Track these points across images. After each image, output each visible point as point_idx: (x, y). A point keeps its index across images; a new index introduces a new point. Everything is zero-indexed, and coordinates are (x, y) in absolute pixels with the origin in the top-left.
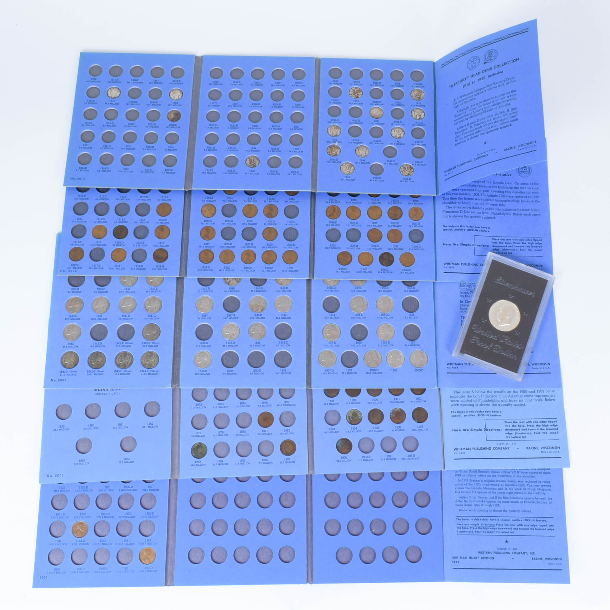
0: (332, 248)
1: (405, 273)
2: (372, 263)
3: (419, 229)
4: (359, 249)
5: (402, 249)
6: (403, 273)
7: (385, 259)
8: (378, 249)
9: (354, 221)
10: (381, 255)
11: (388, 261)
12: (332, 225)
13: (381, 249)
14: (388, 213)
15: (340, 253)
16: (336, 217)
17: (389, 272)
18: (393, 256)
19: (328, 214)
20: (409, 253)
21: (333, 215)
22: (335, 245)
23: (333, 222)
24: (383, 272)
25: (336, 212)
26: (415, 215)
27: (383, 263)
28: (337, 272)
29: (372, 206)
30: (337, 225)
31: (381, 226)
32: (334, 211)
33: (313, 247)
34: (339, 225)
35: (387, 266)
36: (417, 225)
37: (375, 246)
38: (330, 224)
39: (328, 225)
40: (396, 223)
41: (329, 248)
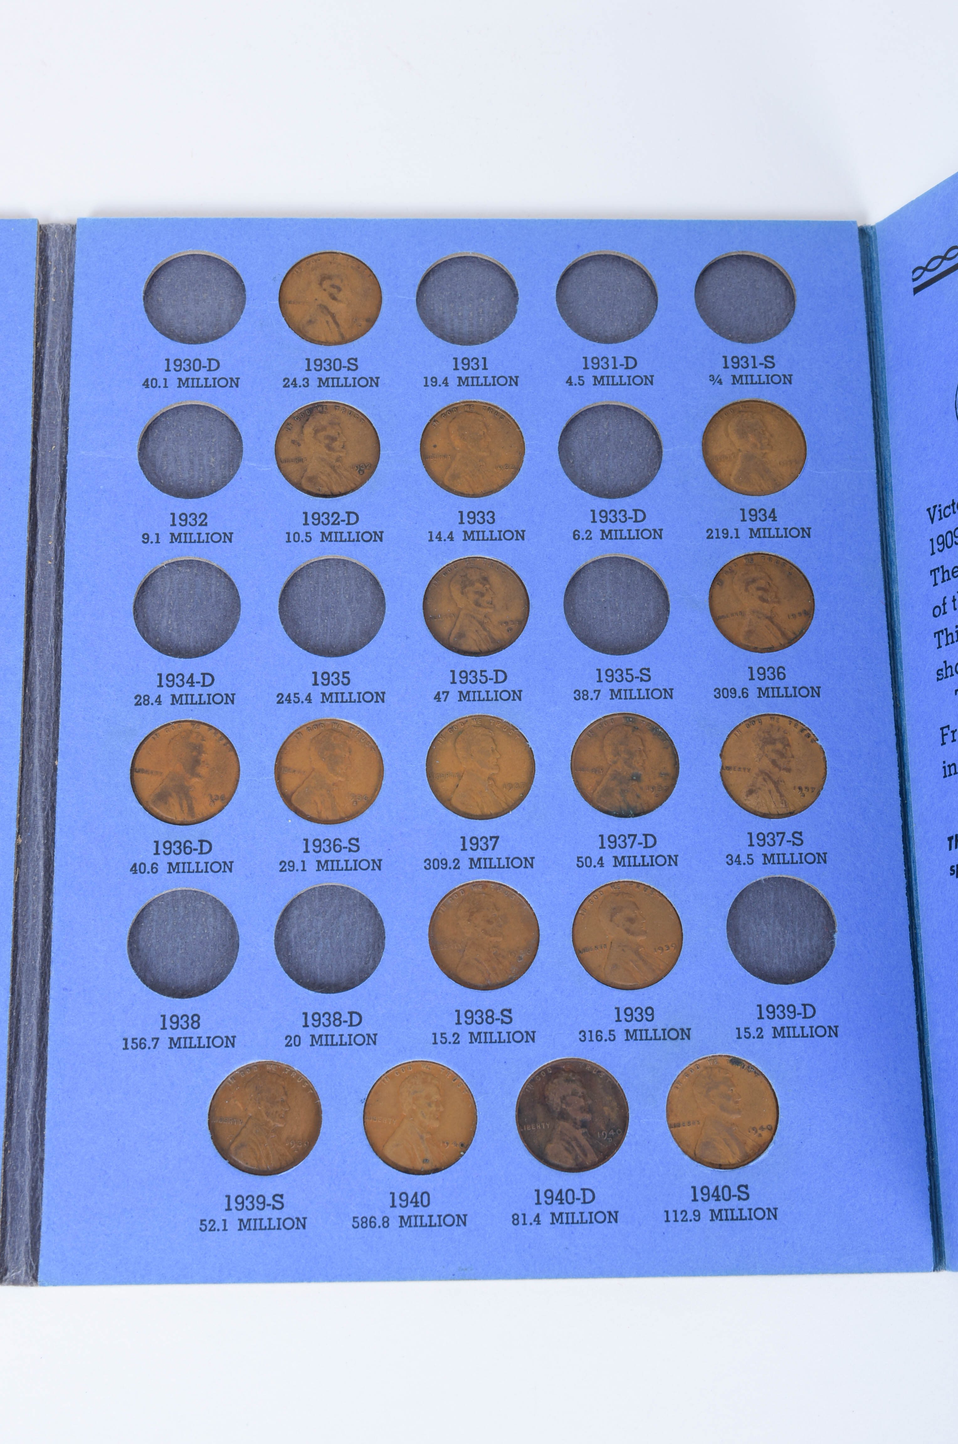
0: (174, 1043)
1: (716, 1215)
2: (465, 1146)
3: (804, 874)
4: (371, 1039)
5: (685, 1034)
6: (697, 1216)
7: (563, 1116)
8: (511, 1037)
9: (330, 832)
10: (532, 1081)
11: (584, 1124)
12: (172, 868)
13: (530, 1036)
14: (577, 768)
15: (234, 1076)
16: (202, 807)
17: (593, 1218)
18: (616, 1091)
19: (149, 784)
20: (736, 1061)
21: (184, 792)
22: (195, 1021)
23: (184, 847)
24: (545, 1219)
25: (203, 770)
26: (767, 776)
27: (551, 1149)
28: (207, 1226)
29: (464, 721)
30: (209, 867)
31: (529, 862)
32: (194, 764)
33: (34, 1032)
34: (228, 866)
35: (580, 1168)
36: (787, 848)
37: (490, 1020)
38: (157, 859)
39: (148, 868)
40: (635, 836)
41: (149, 1039)
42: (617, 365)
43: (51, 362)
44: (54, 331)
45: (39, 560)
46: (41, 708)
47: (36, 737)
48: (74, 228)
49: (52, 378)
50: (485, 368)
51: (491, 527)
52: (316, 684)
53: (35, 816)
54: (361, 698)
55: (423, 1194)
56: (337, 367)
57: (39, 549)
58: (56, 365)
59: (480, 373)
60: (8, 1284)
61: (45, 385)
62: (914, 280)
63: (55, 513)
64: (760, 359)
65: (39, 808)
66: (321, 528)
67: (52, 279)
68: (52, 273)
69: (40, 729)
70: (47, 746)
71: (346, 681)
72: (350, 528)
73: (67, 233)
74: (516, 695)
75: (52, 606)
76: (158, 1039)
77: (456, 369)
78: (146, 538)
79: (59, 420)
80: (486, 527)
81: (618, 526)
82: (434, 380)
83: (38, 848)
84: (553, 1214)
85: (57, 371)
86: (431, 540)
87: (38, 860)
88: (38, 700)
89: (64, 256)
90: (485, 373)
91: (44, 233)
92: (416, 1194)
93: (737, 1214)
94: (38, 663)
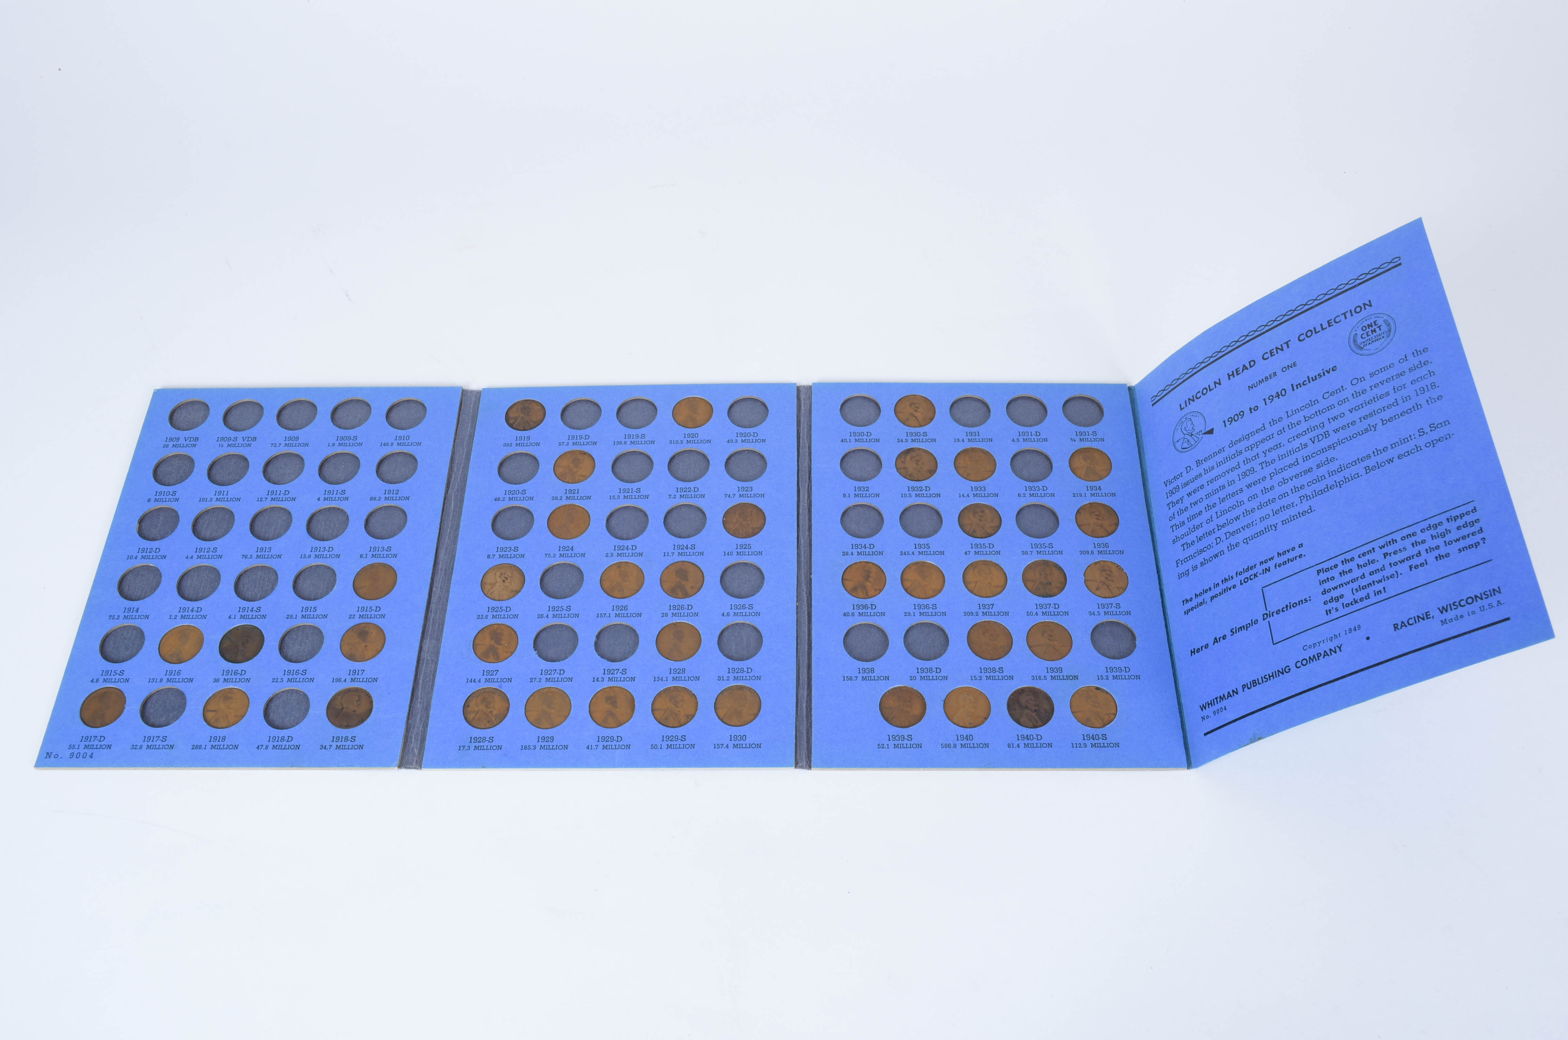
0: (864, 679)
1: (1093, 745)
2: (986, 719)
3: (1122, 620)
4: (945, 678)
5: (1076, 677)
6: (1086, 746)
7: (1026, 707)
8: (1003, 678)
9: (925, 602)
10: (1013, 694)
11: (1035, 711)
12: (860, 614)
13: (1011, 678)
14: (1025, 580)
15: (889, 691)
16: (871, 593)
17: (1041, 746)
18: (1049, 699)
19: (850, 585)
20: (1098, 689)
21: (864, 587)
22: (872, 670)
23: (865, 607)
24: (1022, 746)
25: (871, 580)
26: (1104, 583)
27: (1022, 720)
28: (881, 746)
29: (977, 562)
30: (875, 614)
31: (1007, 614)
32: (867, 577)
33: (806, 675)
34: (883, 614)
35: (1035, 727)
36: (1113, 609)
37: (994, 671)
38: (854, 611)
39: (851, 614)
40: (1050, 604)
41: (853, 677)
42: (1032, 434)
43: (803, 434)
44: (804, 423)
45: (801, 504)
46: (804, 557)
47: (802, 567)
48: (811, 387)
49: (804, 439)
50: (979, 436)
51: (984, 492)
52: (916, 548)
53: (803, 595)
54: (934, 553)
55: (970, 735)
56: (919, 435)
57: (801, 500)
58: (805, 435)
59: (977, 437)
60: (799, 768)
61: (801, 442)
62: (1152, 401)
63: (807, 488)
64: (1091, 432)
65: (805, 593)
66: (915, 492)
67: (802, 405)
68: (802, 402)
69: (804, 564)
70: (807, 571)
71: (928, 547)
72: (927, 492)
73: (808, 389)
74: (998, 553)
75: (807, 520)
76: (857, 677)
77: (967, 436)
78: (844, 495)
79: (807, 454)
80: (982, 492)
81: (1036, 492)
82: (958, 440)
83: (805, 608)
84: (1025, 744)
85: (806, 437)
86: (960, 497)
87: (805, 612)
88: (803, 554)
89: (807, 397)
90: (979, 437)
91: (799, 389)
92: (967, 736)
93: (1102, 745)
94: (802, 541)
